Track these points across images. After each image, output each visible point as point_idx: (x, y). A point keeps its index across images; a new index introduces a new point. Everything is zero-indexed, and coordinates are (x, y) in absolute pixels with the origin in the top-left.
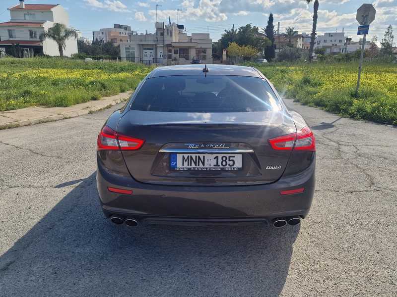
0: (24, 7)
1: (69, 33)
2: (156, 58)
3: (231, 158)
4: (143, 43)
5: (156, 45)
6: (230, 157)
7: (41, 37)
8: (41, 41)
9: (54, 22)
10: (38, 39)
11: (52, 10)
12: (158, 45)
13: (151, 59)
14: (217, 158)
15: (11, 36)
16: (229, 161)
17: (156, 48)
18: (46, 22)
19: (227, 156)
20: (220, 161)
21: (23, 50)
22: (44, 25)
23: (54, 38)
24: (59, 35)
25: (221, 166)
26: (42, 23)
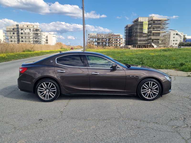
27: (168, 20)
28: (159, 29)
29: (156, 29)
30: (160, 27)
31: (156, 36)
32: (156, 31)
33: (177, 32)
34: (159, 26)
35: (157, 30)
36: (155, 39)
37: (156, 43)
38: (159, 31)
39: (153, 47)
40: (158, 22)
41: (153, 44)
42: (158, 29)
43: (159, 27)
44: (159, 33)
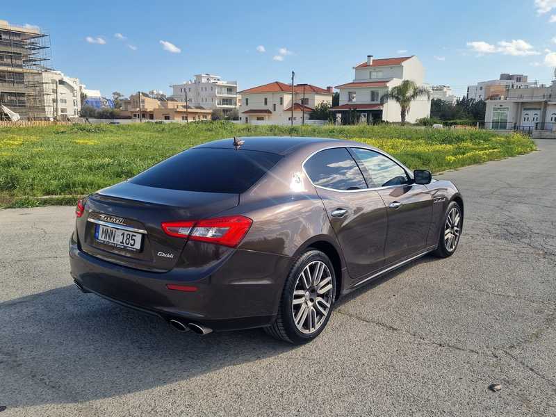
0: (371, 64)
1: (418, 92)
2: (543, 123)
3: (134, 238)
4: (524, 100)
5: (546, 102)
6: (133, 235)
7: (382, 99)
8: (382, 104)
9: (403, 80)
10: (379, 102)
11: (403, 64)
12: (549, 103)
13: (533, 124)
14: (123, 234)
15: (350, 100)
16: (132, 239)
17: (545, 107)
18: (392, 79)
19: (131, 234)
20: (125, 238)
21: (360, 116)
22: (388, 84)
23: (398, 99)
24: (404, 96)
25: (125, 245)
26: (387, 82)
27: (43, 36)
28: (19, 62)
29: (9, 61)
30: (20, 54)
31: (13, 82)
32: (8, 65)
33: (59, 74)
34: (18, 50)
35: (12, 65)
36: (10, 94)
37: (14, 106)
38: (21, 66)
39: (8, 118)
40: (12, 38)
41: (6, 110)
42: (14, 61)
43: (18, 56)
44: (21, 75)
